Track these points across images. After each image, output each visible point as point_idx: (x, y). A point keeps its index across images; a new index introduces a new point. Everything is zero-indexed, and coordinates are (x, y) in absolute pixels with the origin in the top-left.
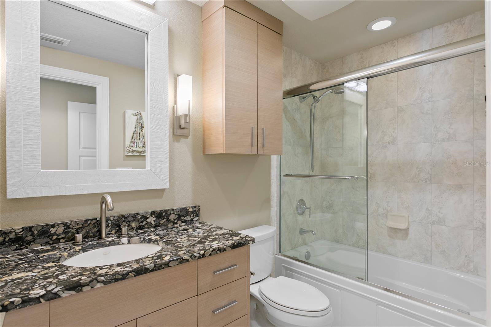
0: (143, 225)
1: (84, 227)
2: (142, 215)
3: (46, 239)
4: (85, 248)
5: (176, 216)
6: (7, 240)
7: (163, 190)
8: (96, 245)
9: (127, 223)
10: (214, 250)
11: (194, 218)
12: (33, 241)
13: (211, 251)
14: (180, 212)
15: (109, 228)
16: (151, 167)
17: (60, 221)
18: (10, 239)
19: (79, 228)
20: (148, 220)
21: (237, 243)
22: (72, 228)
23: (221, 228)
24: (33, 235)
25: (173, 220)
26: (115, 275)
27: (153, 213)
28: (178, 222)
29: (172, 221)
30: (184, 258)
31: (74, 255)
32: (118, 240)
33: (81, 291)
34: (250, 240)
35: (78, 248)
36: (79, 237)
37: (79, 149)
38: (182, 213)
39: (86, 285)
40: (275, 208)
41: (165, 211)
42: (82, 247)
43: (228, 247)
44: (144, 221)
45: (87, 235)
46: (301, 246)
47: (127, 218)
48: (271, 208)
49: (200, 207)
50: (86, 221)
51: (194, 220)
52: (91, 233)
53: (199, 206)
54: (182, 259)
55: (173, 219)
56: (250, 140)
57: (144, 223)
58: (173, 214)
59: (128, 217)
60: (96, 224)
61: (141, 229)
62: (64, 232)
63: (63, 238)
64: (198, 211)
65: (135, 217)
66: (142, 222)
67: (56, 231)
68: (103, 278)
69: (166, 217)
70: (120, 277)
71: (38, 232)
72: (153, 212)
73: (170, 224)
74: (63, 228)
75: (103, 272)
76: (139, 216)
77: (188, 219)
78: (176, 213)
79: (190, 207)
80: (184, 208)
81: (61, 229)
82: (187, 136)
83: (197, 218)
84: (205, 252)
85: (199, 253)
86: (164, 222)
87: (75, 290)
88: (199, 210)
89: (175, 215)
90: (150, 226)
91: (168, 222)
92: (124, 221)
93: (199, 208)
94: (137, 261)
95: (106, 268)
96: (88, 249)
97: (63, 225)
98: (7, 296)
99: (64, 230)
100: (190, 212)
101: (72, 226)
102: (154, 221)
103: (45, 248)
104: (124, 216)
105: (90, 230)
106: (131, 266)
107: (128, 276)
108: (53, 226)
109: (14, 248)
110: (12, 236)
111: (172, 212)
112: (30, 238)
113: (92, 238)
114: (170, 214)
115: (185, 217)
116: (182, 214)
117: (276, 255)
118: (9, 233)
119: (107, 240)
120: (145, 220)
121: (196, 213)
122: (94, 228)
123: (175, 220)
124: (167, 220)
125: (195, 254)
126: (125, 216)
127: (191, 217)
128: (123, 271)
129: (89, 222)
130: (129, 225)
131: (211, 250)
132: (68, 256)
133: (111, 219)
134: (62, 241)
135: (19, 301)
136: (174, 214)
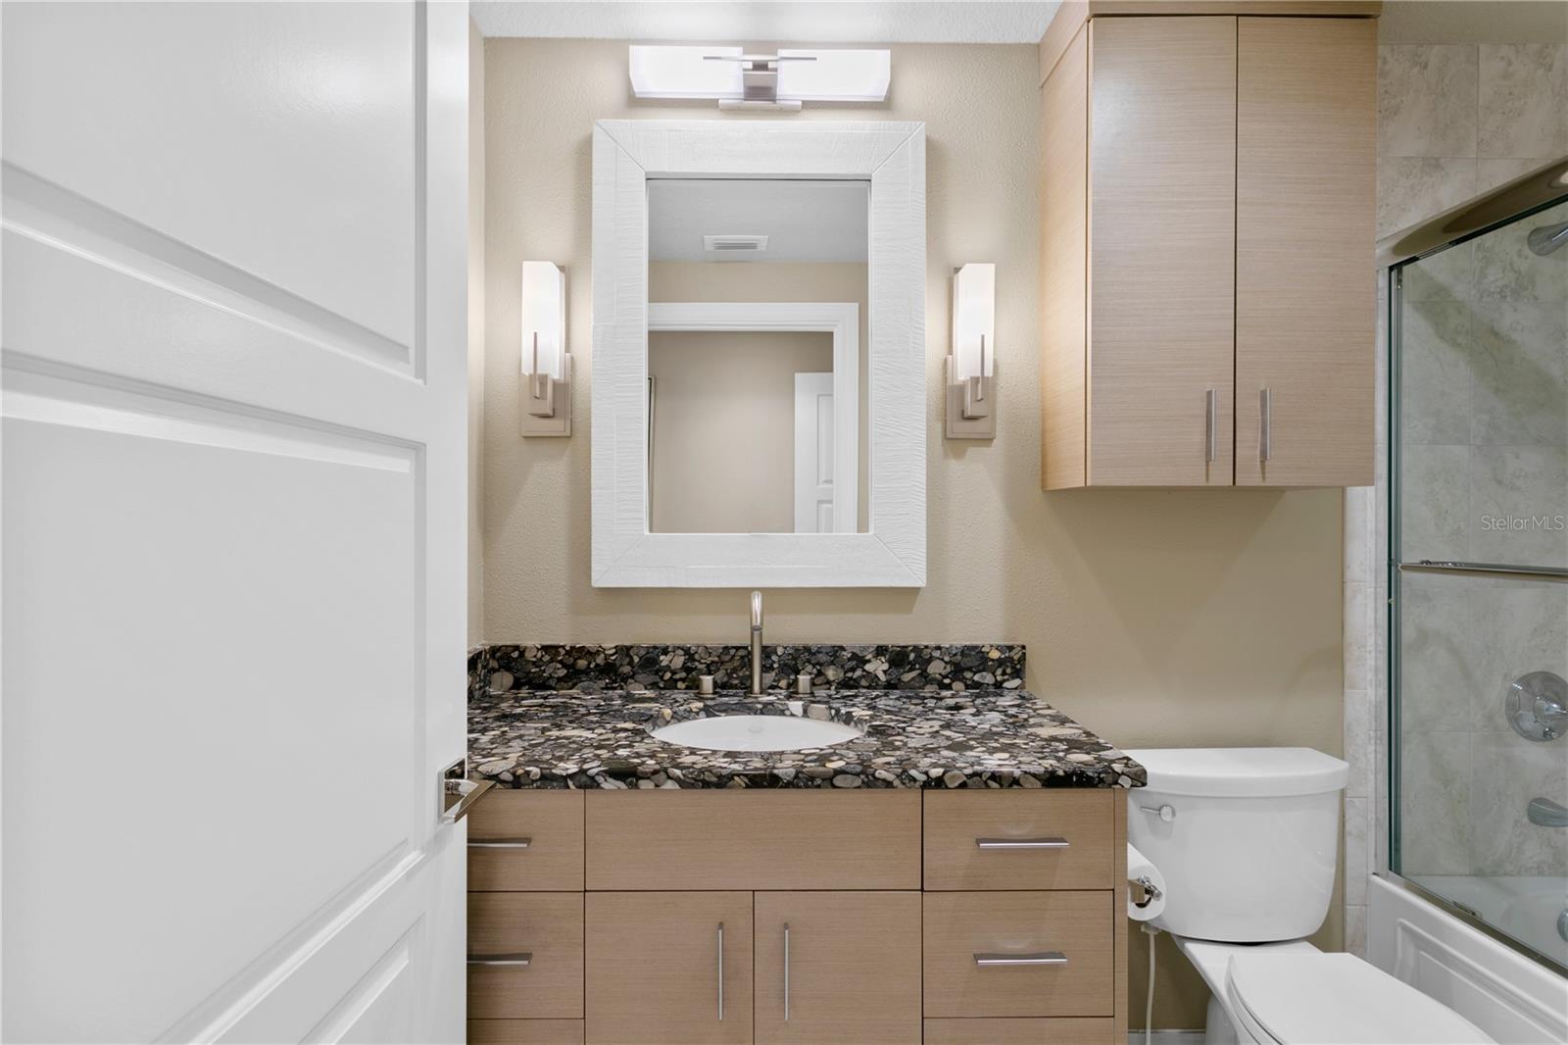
0: (855, 677)
1: (722, 663)
2: (853, 653)
3: (653, 677)
4: (710, 706)
5: (949, 666)
6: (592, 666)
7: (915, 591)
8: (734, 707)
9: (814, 667)
10: (976, 774)
11: (1004, 681)
12: (632, 677)
13: (966, 776)
14: (959, 657)
15: (774, 674)
16: (875, 528)
17: (678, 643)
18: (597, 665)
19: (713, 662)
20: (868, 667)
21: (1064, 771)
22: (699, 661)
23: (1063, 721)
24: (631, 663)
25: (937, 676)
26: (703, 773)
27: (881, 651)
28: (954, 684)
29: (935, 679)
30: (877, 775)
31: (687, 718)
32: (782, 704)
33: (636, 786)
34: (1123, 774)
35: (697, 705)
36: (707, 682)
37: (818, 483)
38: (966, 660)
39: (646, 777)
40: (1371, 692)
41: (916, 649)
42: (705, 706)
43: (1027, 776)
44: (858, 667)
45: (727, 682)
46: (1541, 873)
47: (814, 654)
48: (1347, 691)
49: (1027, 651)
50: (726, 649)
51: (1005, 685)
52: (736, 678)
53: (1024, 647)
54: (873, 775)
55: (940, 674)
56: (1198, 437)
57: (858, 673)
58: (938, 661)
59: (819, 652)
60: (746, 660)
61: (850, 688)
62: (686, 669)
63: (683, 680)
64: (1019, 660)
65: (835, 655)
66: (853, 670)
67: (671, 661)
68: (678, 772)
69: (917, 666)
70: (715, 779)
71: (640, 658)
72: (881, 647)
73: (928, 686)
74: (682, 658)
75: (687, 760)
76: (844, 653)
77: (986, 682)
78: (947, 659)
79: (992, 646)
80: (974, 648)
81: (678, 661)
82: (986, 440)
83: (1017, 682)
84: (944, 774)
85: (926, 773)
86: (913, 679)
87: (624, 781)
88: (1025, 659)
89: (946, 663)
90: (873, 682)
91: (924, 680)
92: (809, 661)
93: (1024, 654)
94: (766, 757)
95: (701, 755)
96: (718, 711)
97: (682, 652)
98: (529, 761)
99: (685, 663)
100: (993, 660)
101: (700, 655)
102: (885, 672)
103: (649, 694)
104: (807, 649)
105: (734, 670)
106: (746, 763)
107: (731, 783)
108: (665, 651)
109: (602, 684)
110: (600, 660)
111: (937, 654)
112: (626, 669)
113: (737, 689)
114: (931, 659)
115: (975, 673)
116: (967, 662)
117: (1374, 874)
118: (595, 654)
119: (760, 699)
120: (861, 665)
121: (1013, 668)
122: (742, 668)
123: (946, 677)
124: (919, 674)
125: (913, 772)
126: (810, 650)
127: (995, 677)
128: (725, 768)
129: (732, 652)
130: (820, 673)
131: (969, 771)
132: (672, 717)
133: (780, 653)
134: (680, 685)
135: (536, 774)
136: (942, 660)
